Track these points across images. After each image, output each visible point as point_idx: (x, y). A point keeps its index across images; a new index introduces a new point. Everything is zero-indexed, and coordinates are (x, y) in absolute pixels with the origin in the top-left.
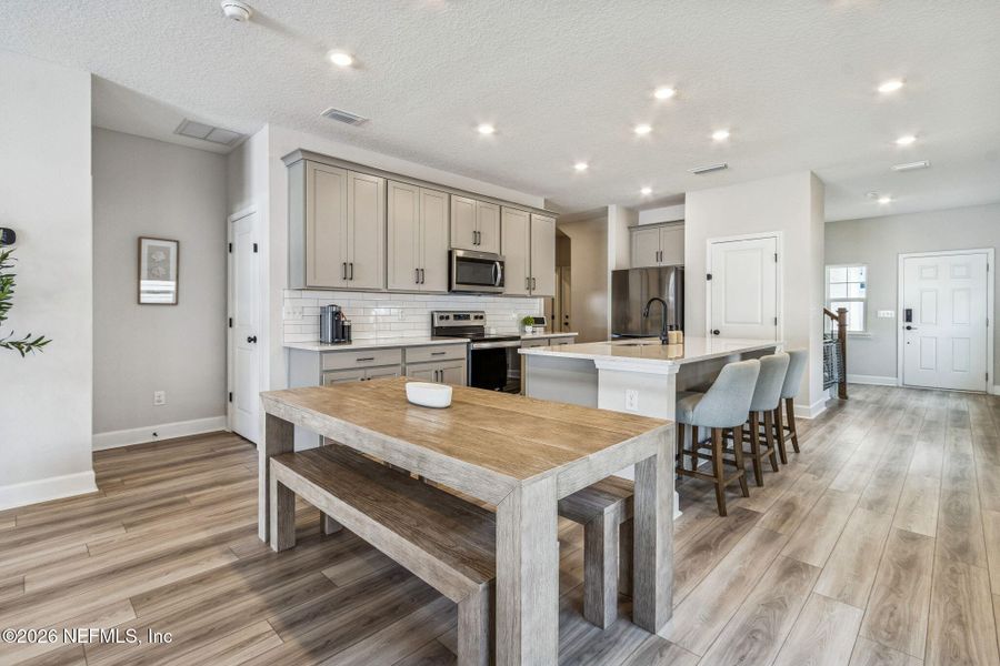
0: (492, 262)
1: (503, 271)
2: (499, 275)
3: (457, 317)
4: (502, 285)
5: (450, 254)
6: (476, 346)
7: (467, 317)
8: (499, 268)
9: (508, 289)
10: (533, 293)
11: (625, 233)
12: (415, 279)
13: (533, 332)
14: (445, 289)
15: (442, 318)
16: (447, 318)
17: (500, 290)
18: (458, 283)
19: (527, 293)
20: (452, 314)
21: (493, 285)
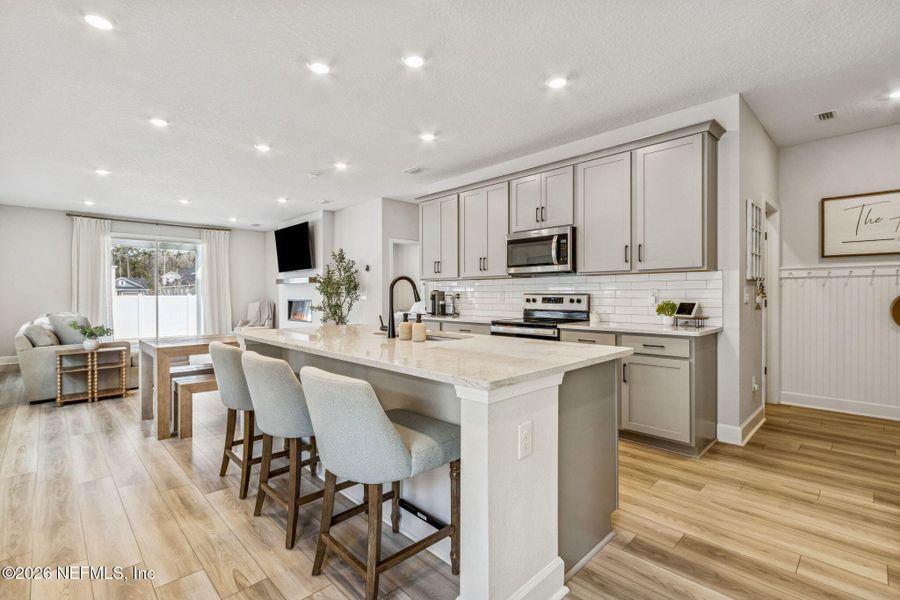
3: (547, 300)
4: (563, 261)
7: (559, 301)
12: (479, 268)
16: (534, 300)
17: (561, 268)
18: (509, 266)
19: (627, 267)
20: (541, 297)
21: (552, 264)
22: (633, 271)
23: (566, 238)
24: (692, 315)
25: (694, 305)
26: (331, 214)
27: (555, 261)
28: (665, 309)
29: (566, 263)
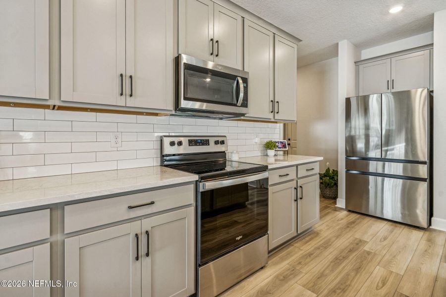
0: (234, 77)
1: (246, 88)
2: (242, 95)
3: (192, 143)
4: (245, 104)
5: (177, 60)
6: (210, 185)
7: (205, 143)
8: (242, 86)
9: (252, 111)
10: (277, 117)
11: (352, 66)
12: (118, 91)
13: (275, 155)
14: (170, 106)
15: (172, 144)
16: (180, 143)
17: (243, 110)
20: (186, 139)
23: (247, 83)
29: (246, 106)
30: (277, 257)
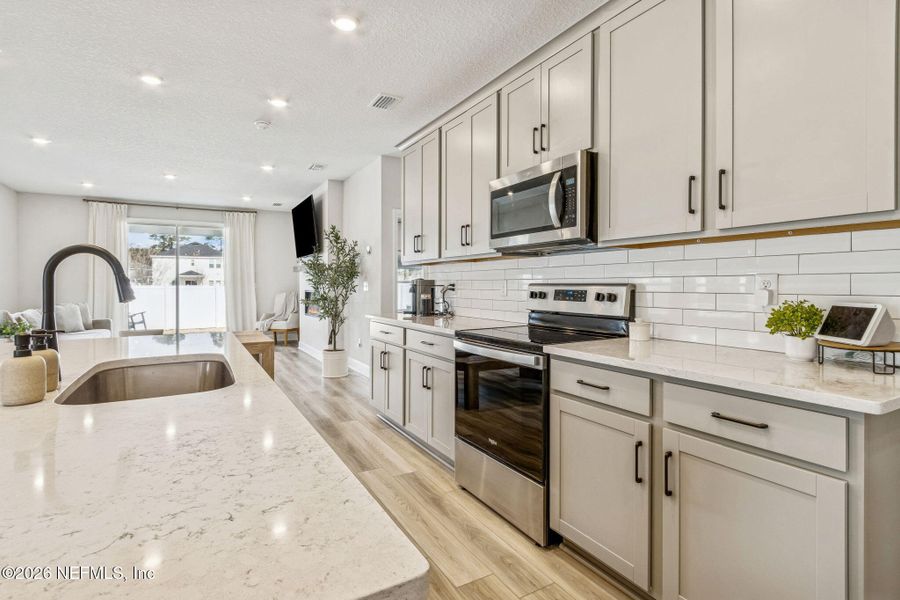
3: (560, 295)
7: (580, 296)
17: (566, 234)
18: (493, 237)
19: (694, 224)
20: (553, 289)
21: (551, 228)
22: (708, 234)
23: (575, 176)
24: (865, 341)
25: (870, 312)
26: (340, 183)
27: (555, 222)
28: (788, 319)
29: (574, 224)
30: (581, 574)
